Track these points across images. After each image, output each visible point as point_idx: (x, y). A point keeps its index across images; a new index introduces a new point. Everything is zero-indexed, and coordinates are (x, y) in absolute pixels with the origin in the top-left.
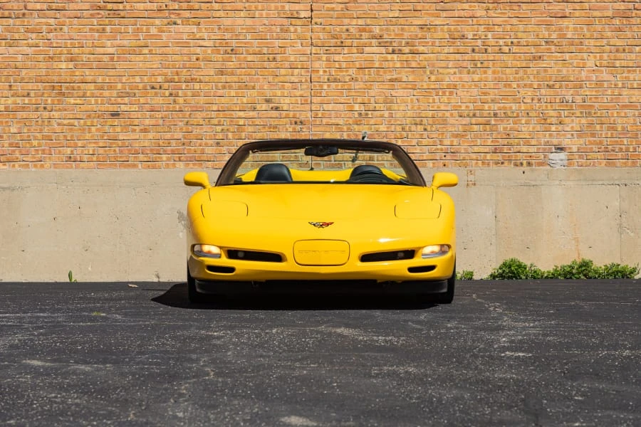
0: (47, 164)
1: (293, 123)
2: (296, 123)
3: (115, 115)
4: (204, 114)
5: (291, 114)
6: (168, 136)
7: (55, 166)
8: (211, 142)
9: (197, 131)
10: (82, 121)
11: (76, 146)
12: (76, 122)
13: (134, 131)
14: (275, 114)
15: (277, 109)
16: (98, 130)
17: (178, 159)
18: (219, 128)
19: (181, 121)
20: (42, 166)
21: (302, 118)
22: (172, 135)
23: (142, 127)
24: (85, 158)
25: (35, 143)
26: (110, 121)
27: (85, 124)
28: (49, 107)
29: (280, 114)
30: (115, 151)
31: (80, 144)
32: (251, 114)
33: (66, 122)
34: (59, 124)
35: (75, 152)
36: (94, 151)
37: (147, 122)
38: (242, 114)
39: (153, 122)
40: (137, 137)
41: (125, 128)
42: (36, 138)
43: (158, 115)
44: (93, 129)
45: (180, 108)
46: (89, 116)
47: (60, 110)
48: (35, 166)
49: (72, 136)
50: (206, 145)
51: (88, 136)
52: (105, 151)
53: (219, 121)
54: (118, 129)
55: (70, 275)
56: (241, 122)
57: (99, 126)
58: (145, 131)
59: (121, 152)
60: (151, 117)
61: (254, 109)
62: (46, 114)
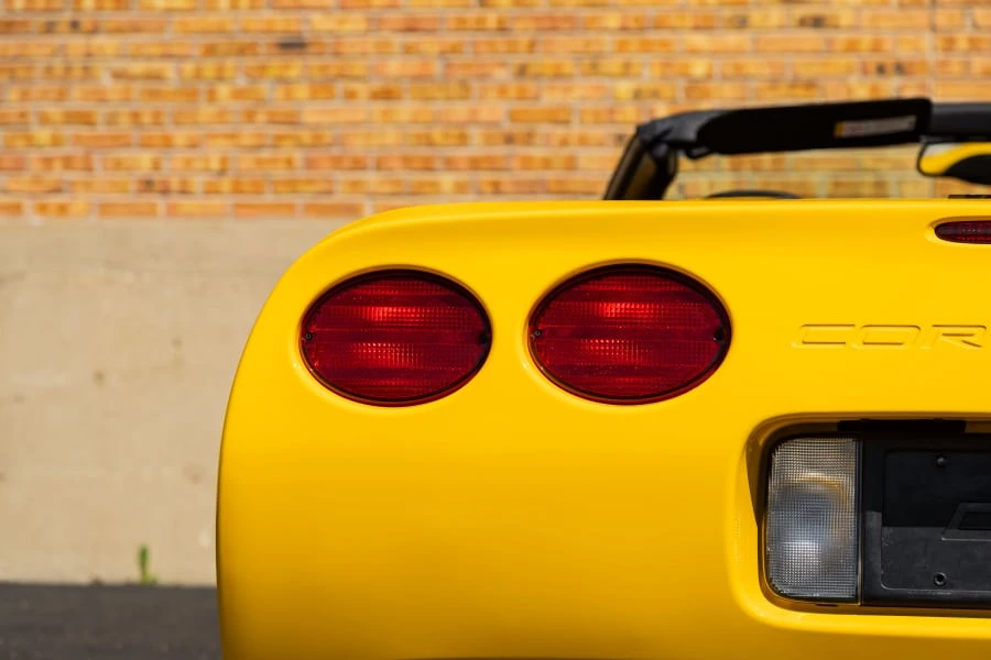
0: (79, 201)
1: (872, 68)
2: (881, 70)
3: (293, 46)
4: (577, 41)
5: (866, 40)
6: (460, 110)
7: (105, 209)
8: (598, 132)
9: (551, 98)
10: (189, 67)
11: (167, 143)
12: (169, 69)
13: (351, 95)
14: (811, 37)
15: (817, 22)
16: (238, 94)
17: (488, 188)
18: (624, 88)
19: (503, 65)
20: (63, 209)
21: (904, 54)
22: (474, 112)
23: (377, 85)
24: (198, 182)
25: (43, 134)
26: (276, 64)
27: (198, 75)
28: (86, 22)
29: (830, 42)
30: (289, 162)
31: (180, 136)
32: (733, 39)
33: (138, 67)
34: (118, 75)
35: (166, 165)
36: (224, 161)
37: (395, 66)
38: (700, 40)
39: (413, 65)
40: (360, 116)
41: (323, 87)
42: (44, 120)
43: (429, 44)
44: (223, 91)
45: (500, 21)
46: (210, 51)
47: (118, 30)
48: (43, 209)
49: (157, 115)
50: (583, 141)
51: (206, 111)
52: (259, 162)
53: (627, 66)
54: (302, 91)
55: (143, 556)
56: (699, 68)
57: (242, 82)
58: (386, 95)
59: (310, 164)
60: (408, 50)
61: (742, 23)
62: (77, 43)
